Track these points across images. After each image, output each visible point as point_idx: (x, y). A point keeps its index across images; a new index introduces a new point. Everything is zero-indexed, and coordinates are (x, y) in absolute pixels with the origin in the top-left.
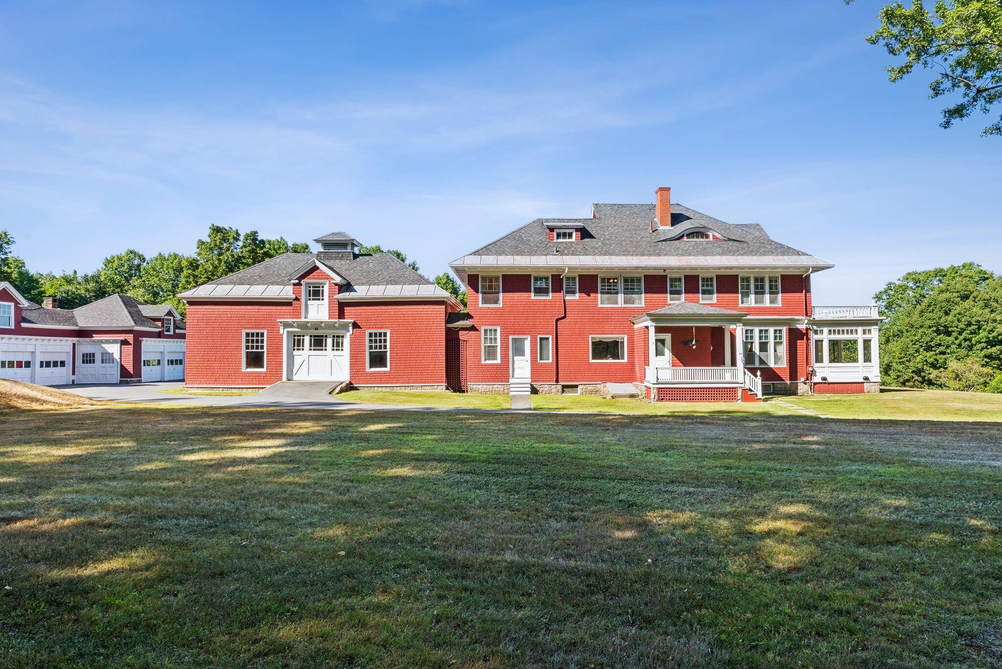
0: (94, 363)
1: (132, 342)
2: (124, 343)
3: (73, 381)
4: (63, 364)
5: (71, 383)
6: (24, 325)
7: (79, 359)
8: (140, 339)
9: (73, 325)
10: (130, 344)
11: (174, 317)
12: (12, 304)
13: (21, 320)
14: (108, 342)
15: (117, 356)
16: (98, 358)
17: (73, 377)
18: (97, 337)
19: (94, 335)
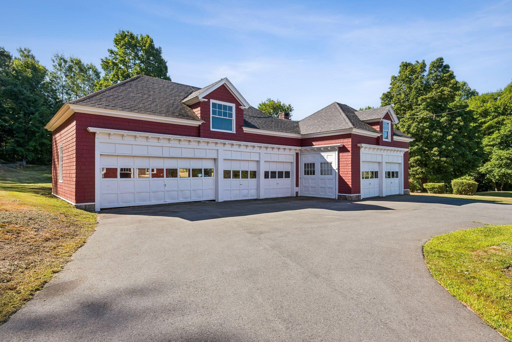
0: (314, 174)
1: (350, 149)
2: (342, 149)
3: (297, 193)
4: (287, 175)
5: (295, 196)
6: (246, 130)
7: (302, 169)
8: (359, 145)
9: (295, 133)
10: (349, 151)
11: (392, 121)
12: (233, 105)
13: (242, 124)
14: (326, 150)
15: (335, 166)
16: (318, 168)
17: (296, 189)
18: (316, 145)
19: (314, 143)
